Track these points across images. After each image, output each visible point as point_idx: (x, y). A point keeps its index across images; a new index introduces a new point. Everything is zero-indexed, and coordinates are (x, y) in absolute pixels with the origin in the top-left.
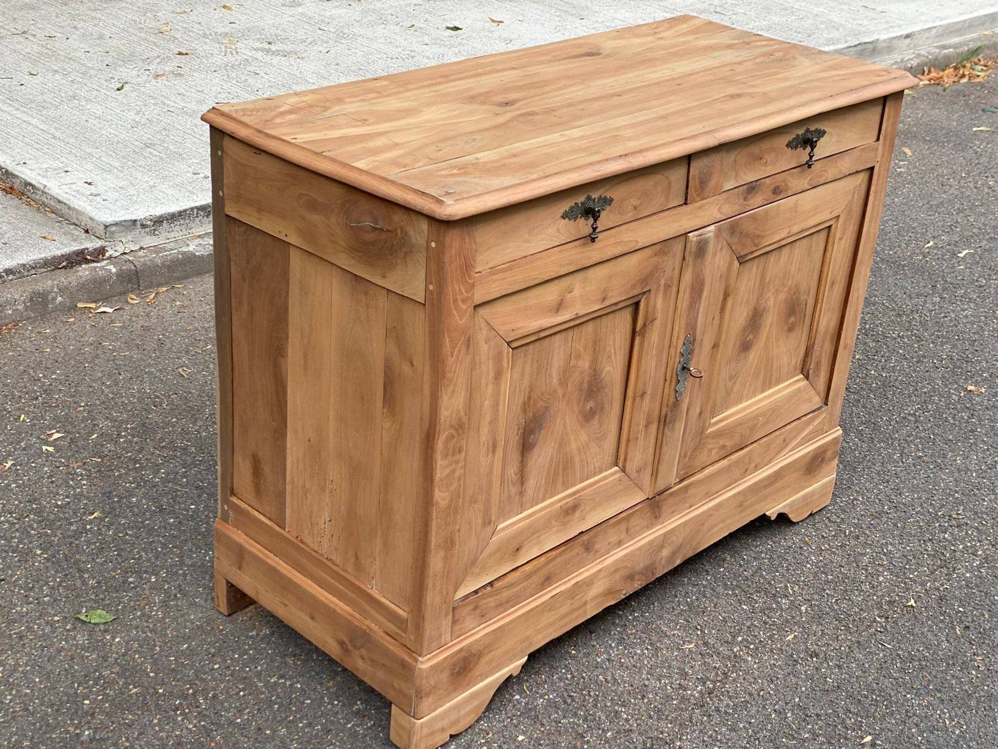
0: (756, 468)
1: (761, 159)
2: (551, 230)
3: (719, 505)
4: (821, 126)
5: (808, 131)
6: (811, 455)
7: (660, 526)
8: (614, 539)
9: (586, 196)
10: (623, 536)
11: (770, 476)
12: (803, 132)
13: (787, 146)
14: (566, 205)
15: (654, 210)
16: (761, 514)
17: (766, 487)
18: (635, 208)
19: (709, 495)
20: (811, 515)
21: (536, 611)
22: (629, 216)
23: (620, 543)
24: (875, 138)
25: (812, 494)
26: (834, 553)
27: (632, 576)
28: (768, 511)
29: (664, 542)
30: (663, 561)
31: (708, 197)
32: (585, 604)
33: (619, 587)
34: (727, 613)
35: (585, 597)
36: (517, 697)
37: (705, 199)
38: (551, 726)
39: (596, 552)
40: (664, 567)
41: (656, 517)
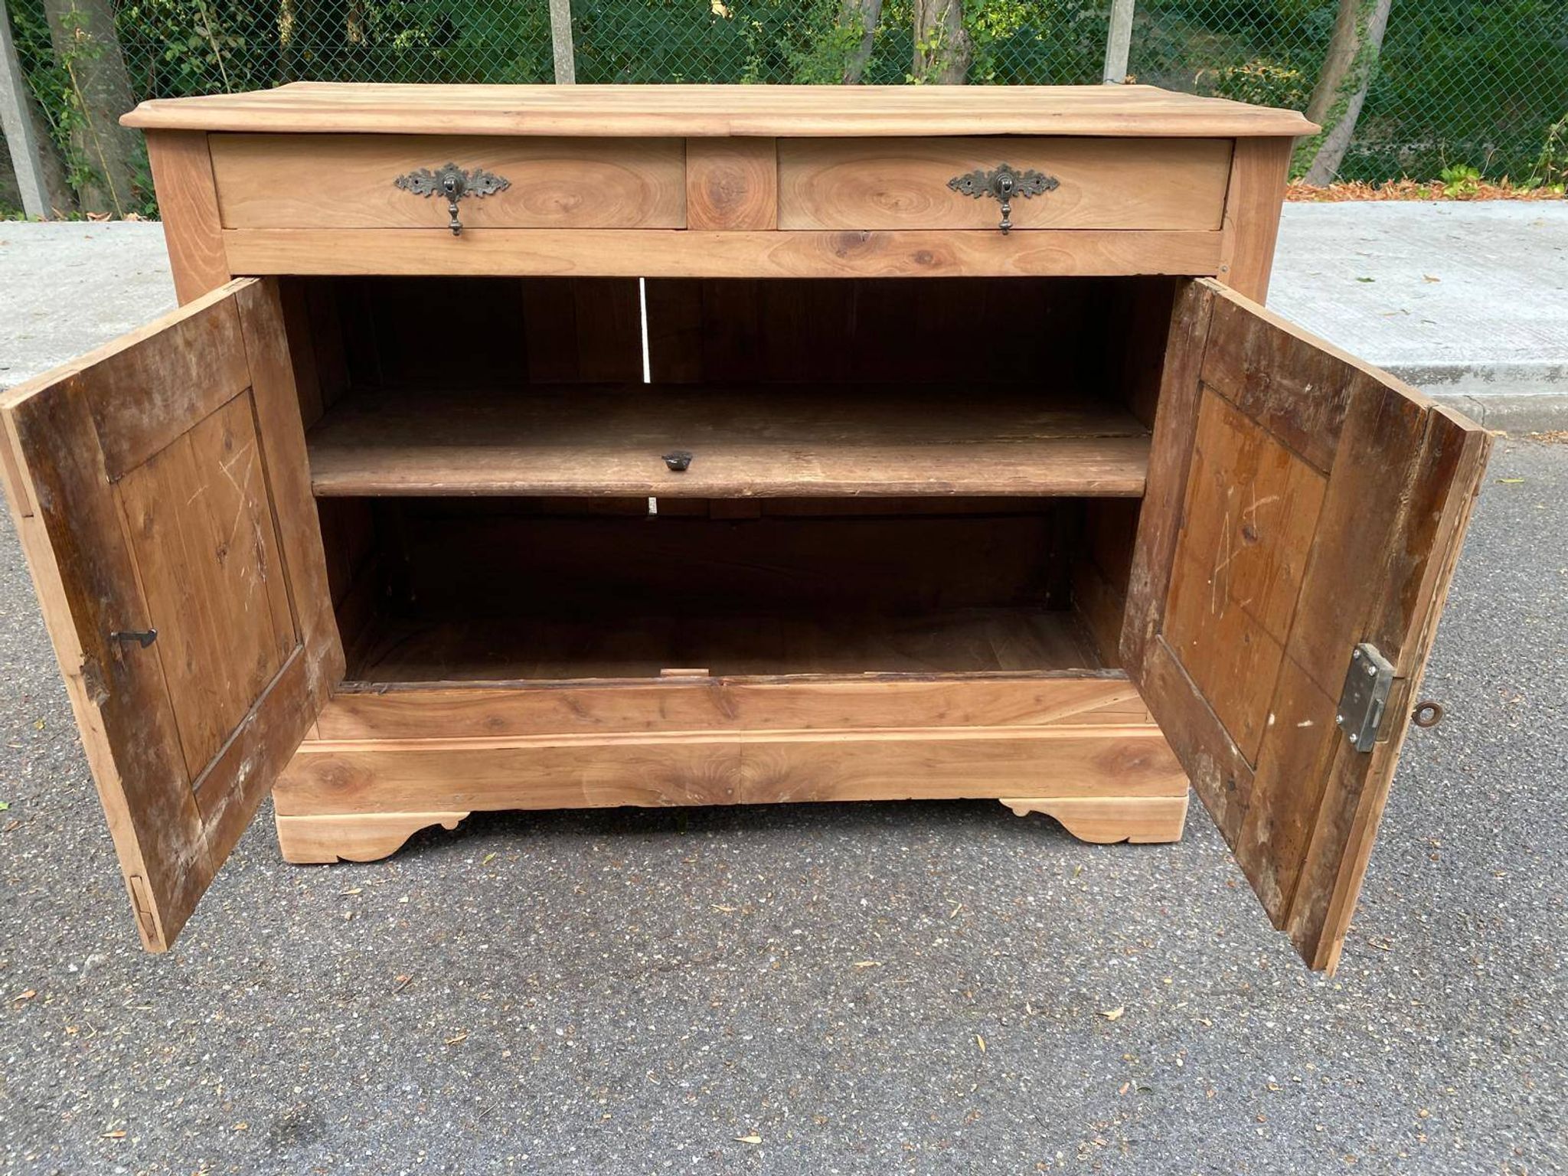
0: (967, 720)
1: (881, 195)
2: (376, 200)
3: (869, 747)
4: (1048, 169)
5: (1005, 169)
6: (1110, 744)
7: (738, 732)
8: (636, 715)
9: (446, 163)
10: (655, 717)
11: (997, 743)
12: (994, 170)
13: (950, 185)
14: (404, 168)
15: (613, 222)
16: (990, 797)
17: (991, 757)
18: (566, 209)
19: (847, 722)
20: (1125, 842)
21: (469, 756)
22: (554, 217)
23: (649, 726)
24: (1215, 225)
25: (1122, 810)
26: (1093, 901)
27: (677, 781)
28: (1004, 798)
29: (742, 756)
30: (747, 784)
31: (738, 229)
32: (578, 784)
33: (651, 787)
34: (832, 897)
35: (576, 775)
36: (470, 861)
37: (732, 230)
38: (450, 906)
39: (598, 721)
40: (751, 794)
41: (727, 716)
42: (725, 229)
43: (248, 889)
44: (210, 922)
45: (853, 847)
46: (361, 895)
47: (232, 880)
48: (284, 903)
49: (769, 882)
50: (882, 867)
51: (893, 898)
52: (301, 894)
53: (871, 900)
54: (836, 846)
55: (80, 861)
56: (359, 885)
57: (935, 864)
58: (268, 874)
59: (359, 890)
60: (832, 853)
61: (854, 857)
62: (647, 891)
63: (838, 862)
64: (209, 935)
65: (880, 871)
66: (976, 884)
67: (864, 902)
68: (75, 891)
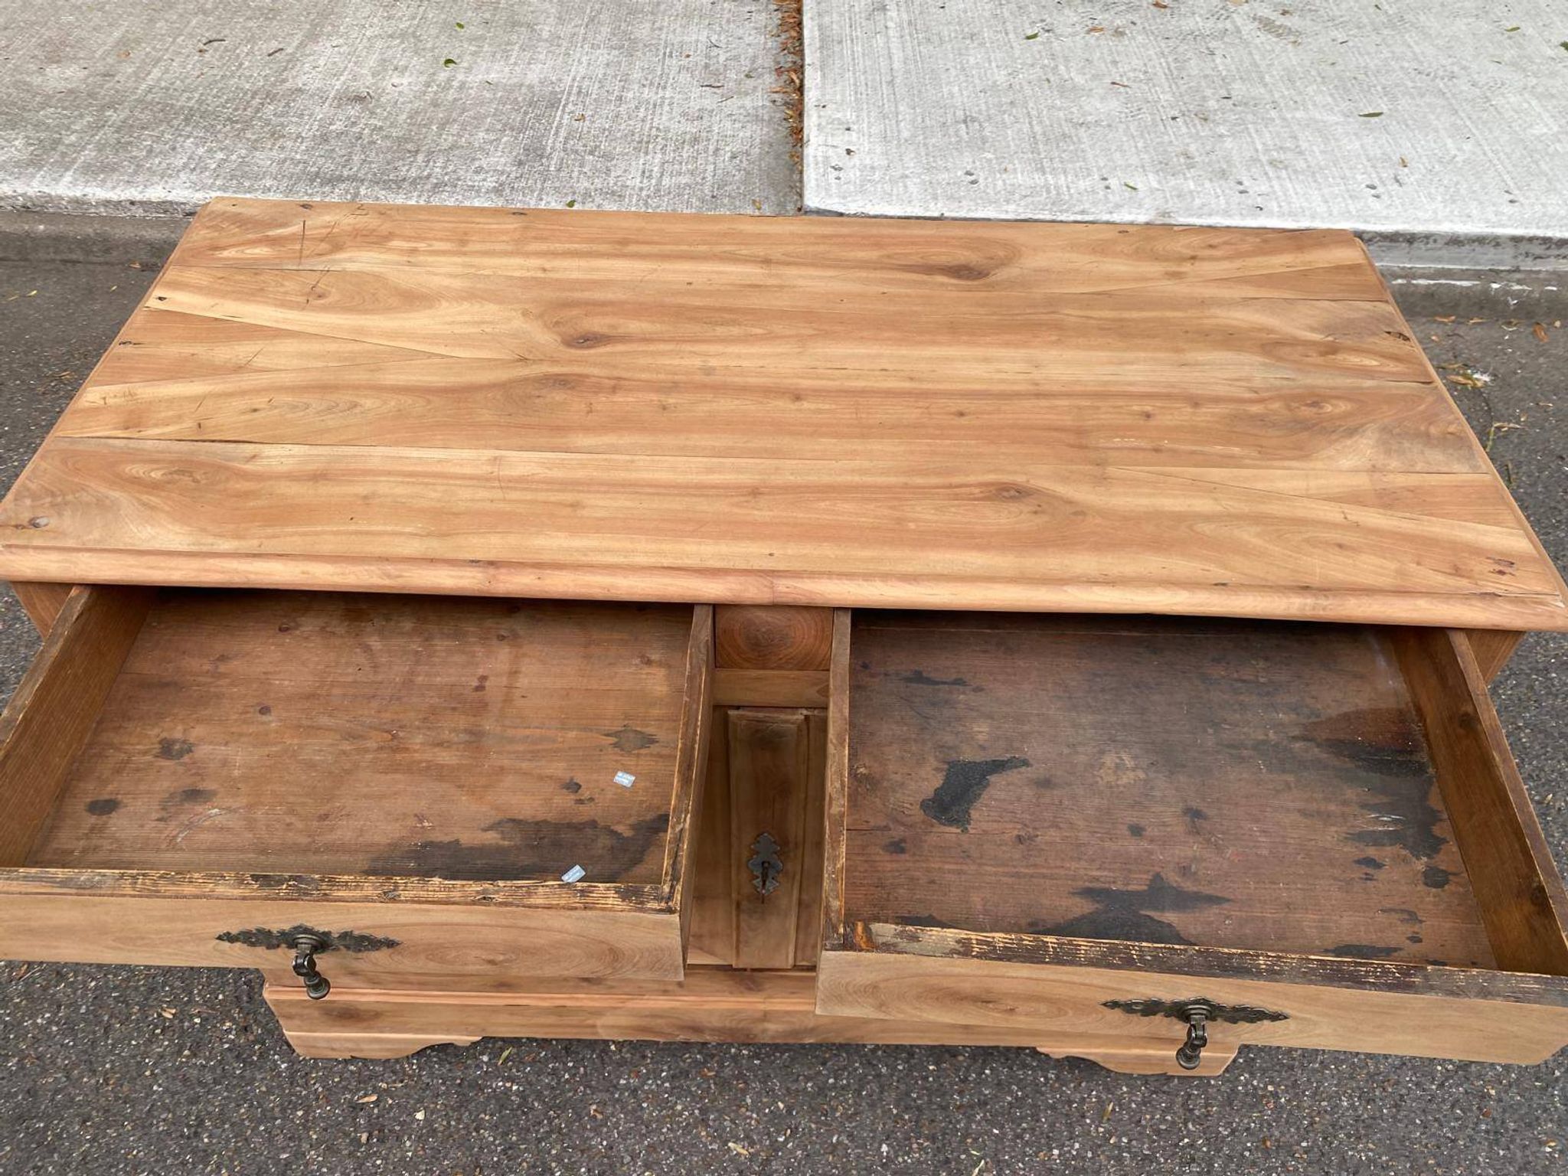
7: (759, 1001)
10: (673, 987)
16: (1024, 1046)
20: (1160, 1076)
23: (664, 993)
26: (1119, 1159)
27: (697, 1029)
28: (1041, 1046)
29: (766, 1016)
30: (770, 1033)
31: (780, 668)
32: (594, 1026)
33: (670, 1031)
34: (850, 1135)
35: (590, 1022)
36: (485, 1058)
37: (772, 669)
38: (466, 1127)
39: (612, 987)
40: (773, 1037)
41: (750, 989)
42: (764, 668)
43: (264, 1089)
44: (227, 1136)
45: (880, 1061)
46: (377, 1103)
47: (247, 1073)
48: (300, 1113)
49: (789, 1112)
50: (908, 1094)
51: (915, 1146)
52: (317, 1099)
53: (893, 1147)
54: (861, 1057)
55: (94, 1033)
56: (375, 1090)
57: (961, 1093)
58: (283, 1066)
59: (374, 1098)
60: (856, 1069)
61: (879, 1075)
62: (664, 1117)
63: (862, 1082)
64: (229, 1157)
65: (903, 1102)
66: (1001, 1128)
67: (884, 1148)
68: (93, 1081)
